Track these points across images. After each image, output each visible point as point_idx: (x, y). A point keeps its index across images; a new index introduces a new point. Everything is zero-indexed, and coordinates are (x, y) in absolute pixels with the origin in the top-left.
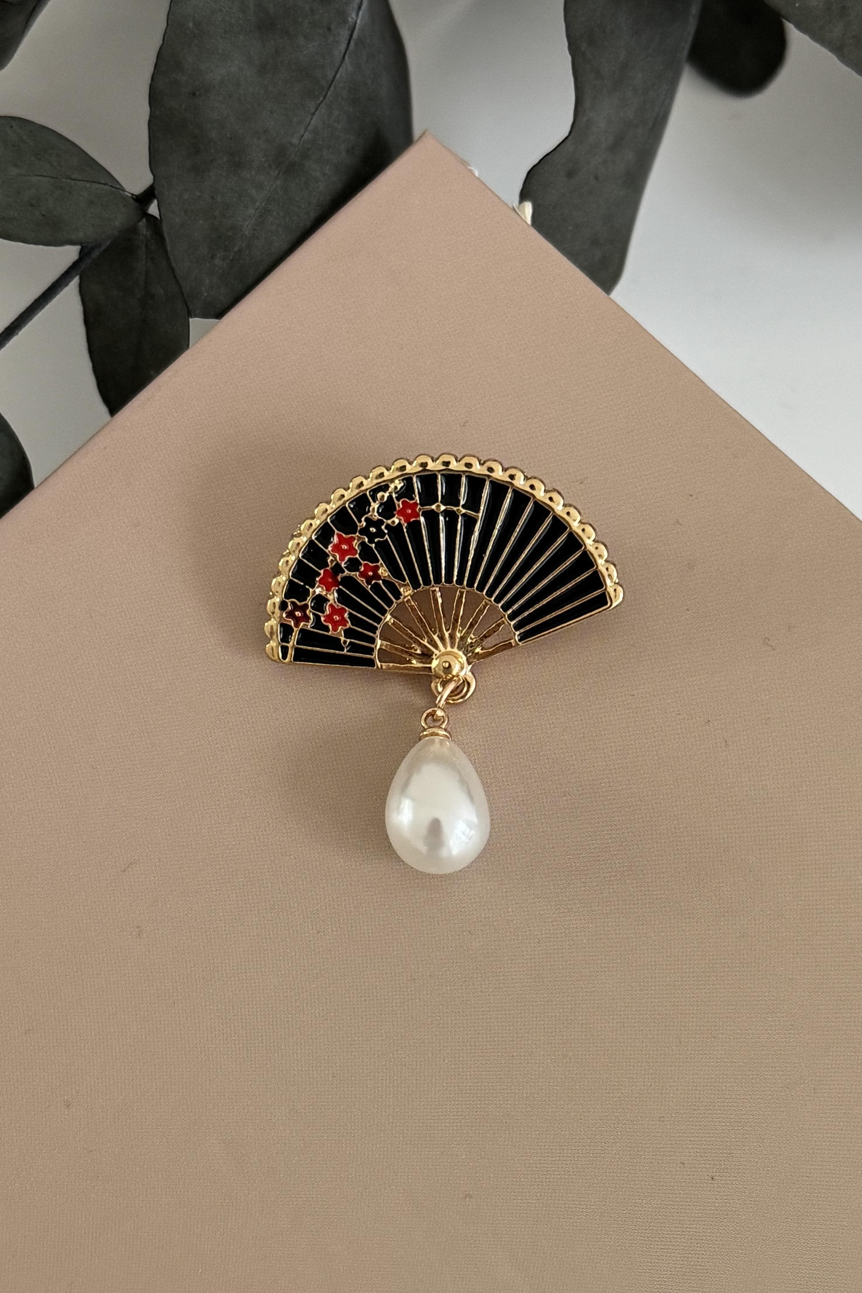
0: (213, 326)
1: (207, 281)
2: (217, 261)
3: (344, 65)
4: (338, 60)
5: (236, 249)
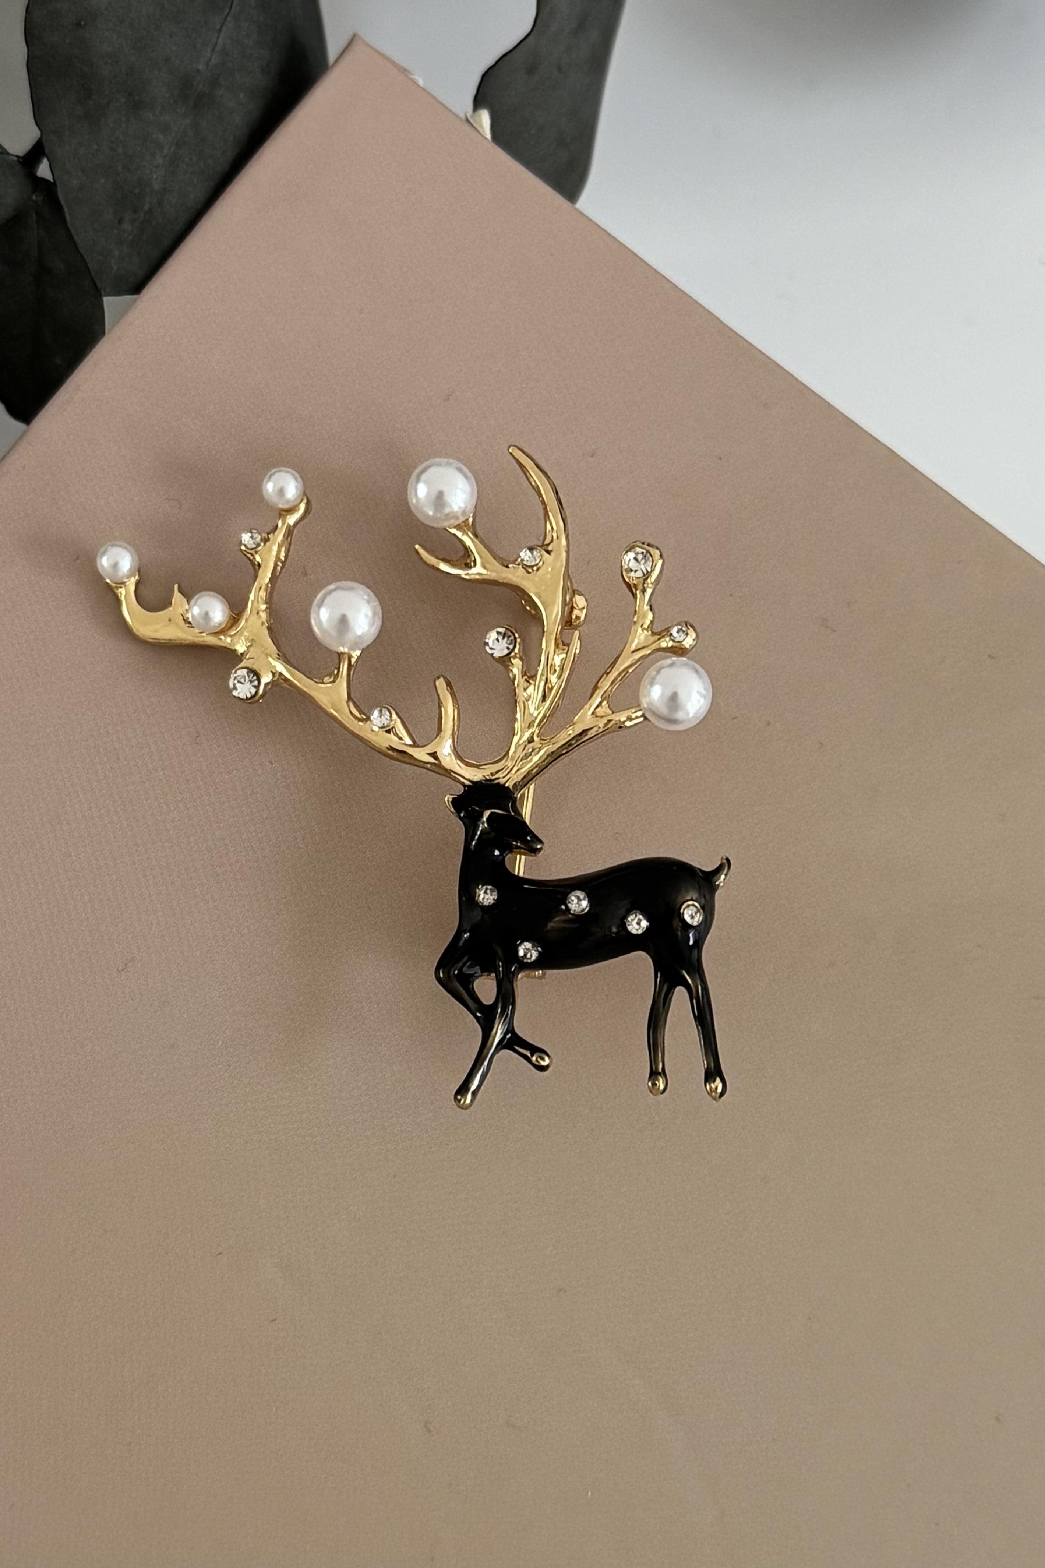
0: (130, 306)
1: (116, 253)
2: (126, 226)
5: (146, 208)
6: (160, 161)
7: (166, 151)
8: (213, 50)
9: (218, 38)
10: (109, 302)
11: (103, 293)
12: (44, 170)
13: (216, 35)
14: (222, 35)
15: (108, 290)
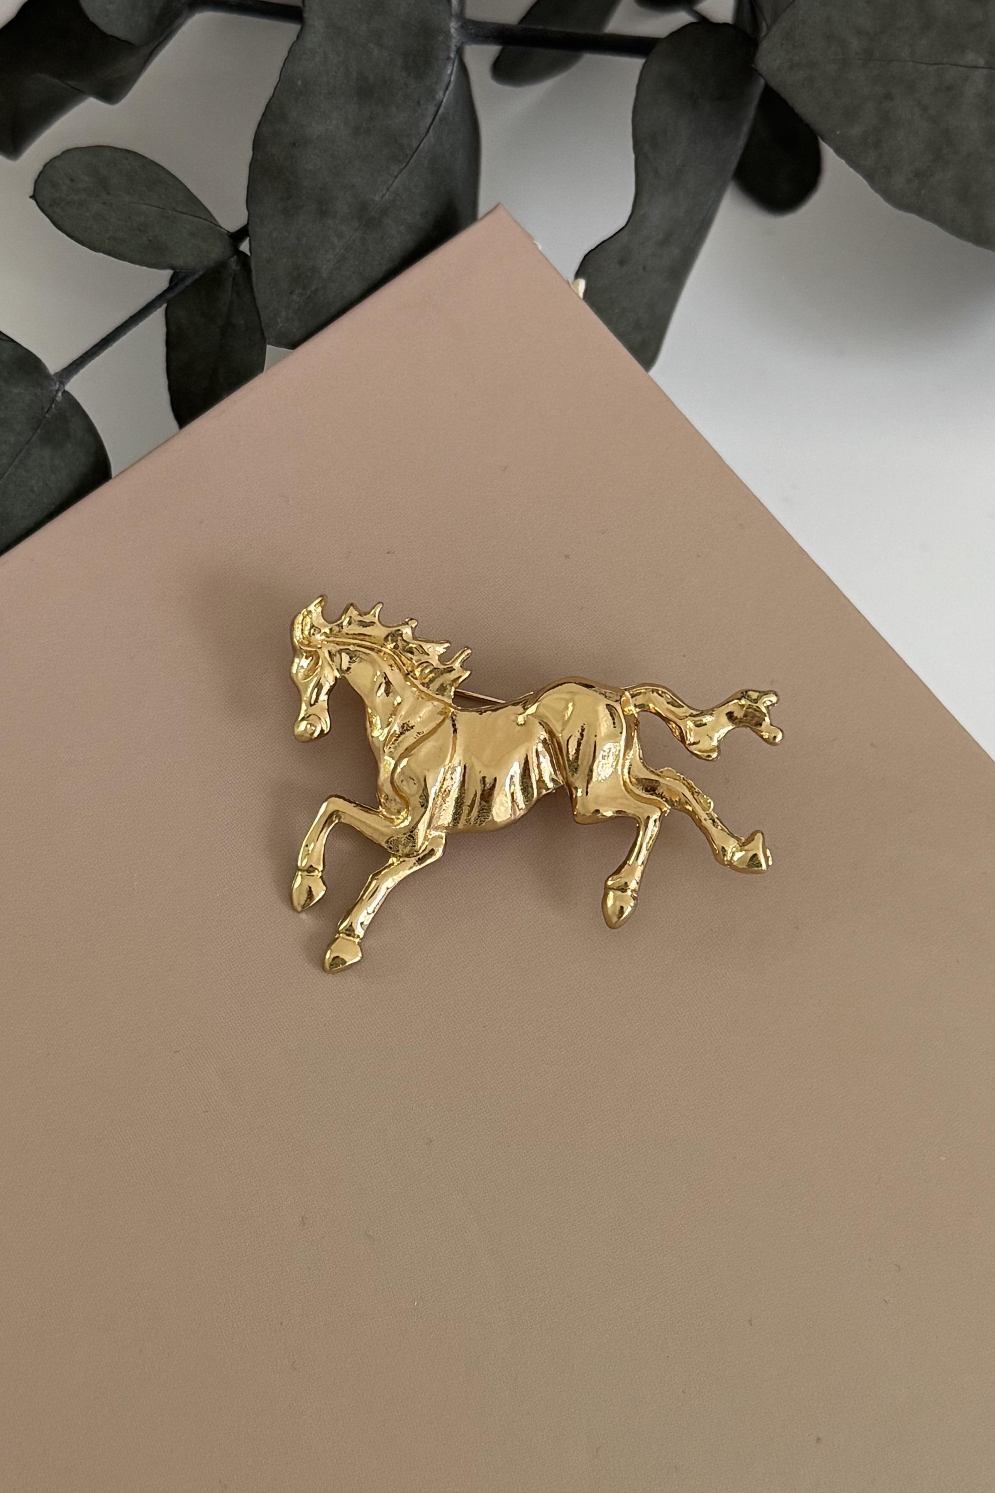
0: (285, 356)
1: (284, 314)
2: (295, 297)
3: (427, 137)
4: (423, 130)
5: (313, 288)
6: (332, 256)
7: (337, 250)
8: (388, 189)
9: (394, 181)
10: (271, 350)
11: (267, 341)
12: (245, 247)
13: (393, 179)
14: (397, 180)
15: (272, 340)
